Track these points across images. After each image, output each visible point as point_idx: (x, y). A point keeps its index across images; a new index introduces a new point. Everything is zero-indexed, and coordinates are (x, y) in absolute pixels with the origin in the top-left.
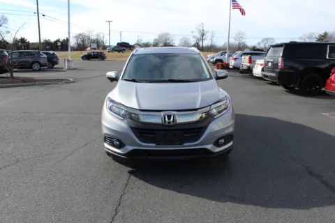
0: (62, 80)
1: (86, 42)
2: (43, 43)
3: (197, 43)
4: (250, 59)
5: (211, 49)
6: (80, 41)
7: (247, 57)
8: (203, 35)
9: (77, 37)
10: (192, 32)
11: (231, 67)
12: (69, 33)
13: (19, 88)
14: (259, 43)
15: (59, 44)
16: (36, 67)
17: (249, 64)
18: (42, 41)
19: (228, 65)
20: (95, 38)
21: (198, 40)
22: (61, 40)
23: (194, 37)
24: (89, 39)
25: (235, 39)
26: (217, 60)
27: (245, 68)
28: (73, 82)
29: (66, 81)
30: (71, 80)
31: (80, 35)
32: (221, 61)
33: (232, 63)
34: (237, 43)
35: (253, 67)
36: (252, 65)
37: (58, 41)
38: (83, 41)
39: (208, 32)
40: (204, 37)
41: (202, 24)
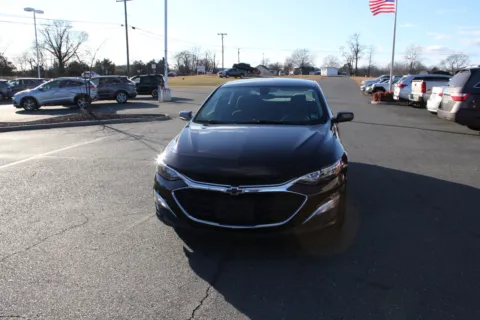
0: (153, 116)
1: (191, 64)
2: (132, 66)
3: (349, 64)
4: (424, 86)
5: (370, 72)
6: (182, 63)
7: (419, 84)
8: (357, 52)
9: (179, 56)
10: (342, 48)
11: (395, 98)
12: (166, 51)
14: (443, 63)
15: (154, 67)
16: (122, 98)
17: (421, 94)
18: (131, 63)
19: (392, 95)
20: (201, 57)
21: (351, 59)
22: (157, 62)
23: (343, 55)
24: (194, 59)
25: (405, 57)
26: (377, 89)
27: (416, 99)
31: (182, 53)
32: (381, 89)
33: (397, 92)
34: (409, 62)
35: (428, 98)
36: (426, 95)
37: (153, 62)
38: (186, 62)
39: (365, 47)
40: (359, 55)
41: (356, 35)
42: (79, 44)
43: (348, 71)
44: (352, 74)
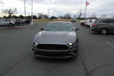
1: (42, 16)
8: (81, 14)
10: (77, 13)
14: (101, 17)
21: (79, 16)
22: (34, 16)
25: (92, 16)
31: (40, 14)
41: (81, 10)
42: (15, 11)
43: (79, 18)
44: (79, 19)
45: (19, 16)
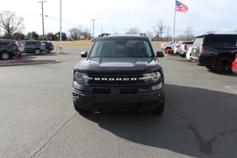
0: (51, 61)
1: (78, 35)
2: (47, 35)
3: (158, 36)
4: (185, 46)
6: (73, 34)
7: (184, 45)
8: (161, 29)
9: (71, 31)
10: (154, 27)
11: (175, 53)
12: (61, 28)
13: (20, 66)
15: (58, 36)
16: (37, 52)
17: (184, 51)
19: (173, 51)
20: (83, 31)
21: (158, 33)
23: (155, 31)
24: (80, 32)
25: (185, 32)
26: (167, 48)
27: (182, 53)
28: (59, 62)
29: (55, 62)
30: (57, 61)
31: (73, 29)
33: (175, 50)
34: (187, 35)
35: (187, 52)
37: (57, 34)
38: (75, 34)
39: (165, 27)
40: (162, 31)
41: (161, 21)
42: (19, 23)
45: (29, 34)
